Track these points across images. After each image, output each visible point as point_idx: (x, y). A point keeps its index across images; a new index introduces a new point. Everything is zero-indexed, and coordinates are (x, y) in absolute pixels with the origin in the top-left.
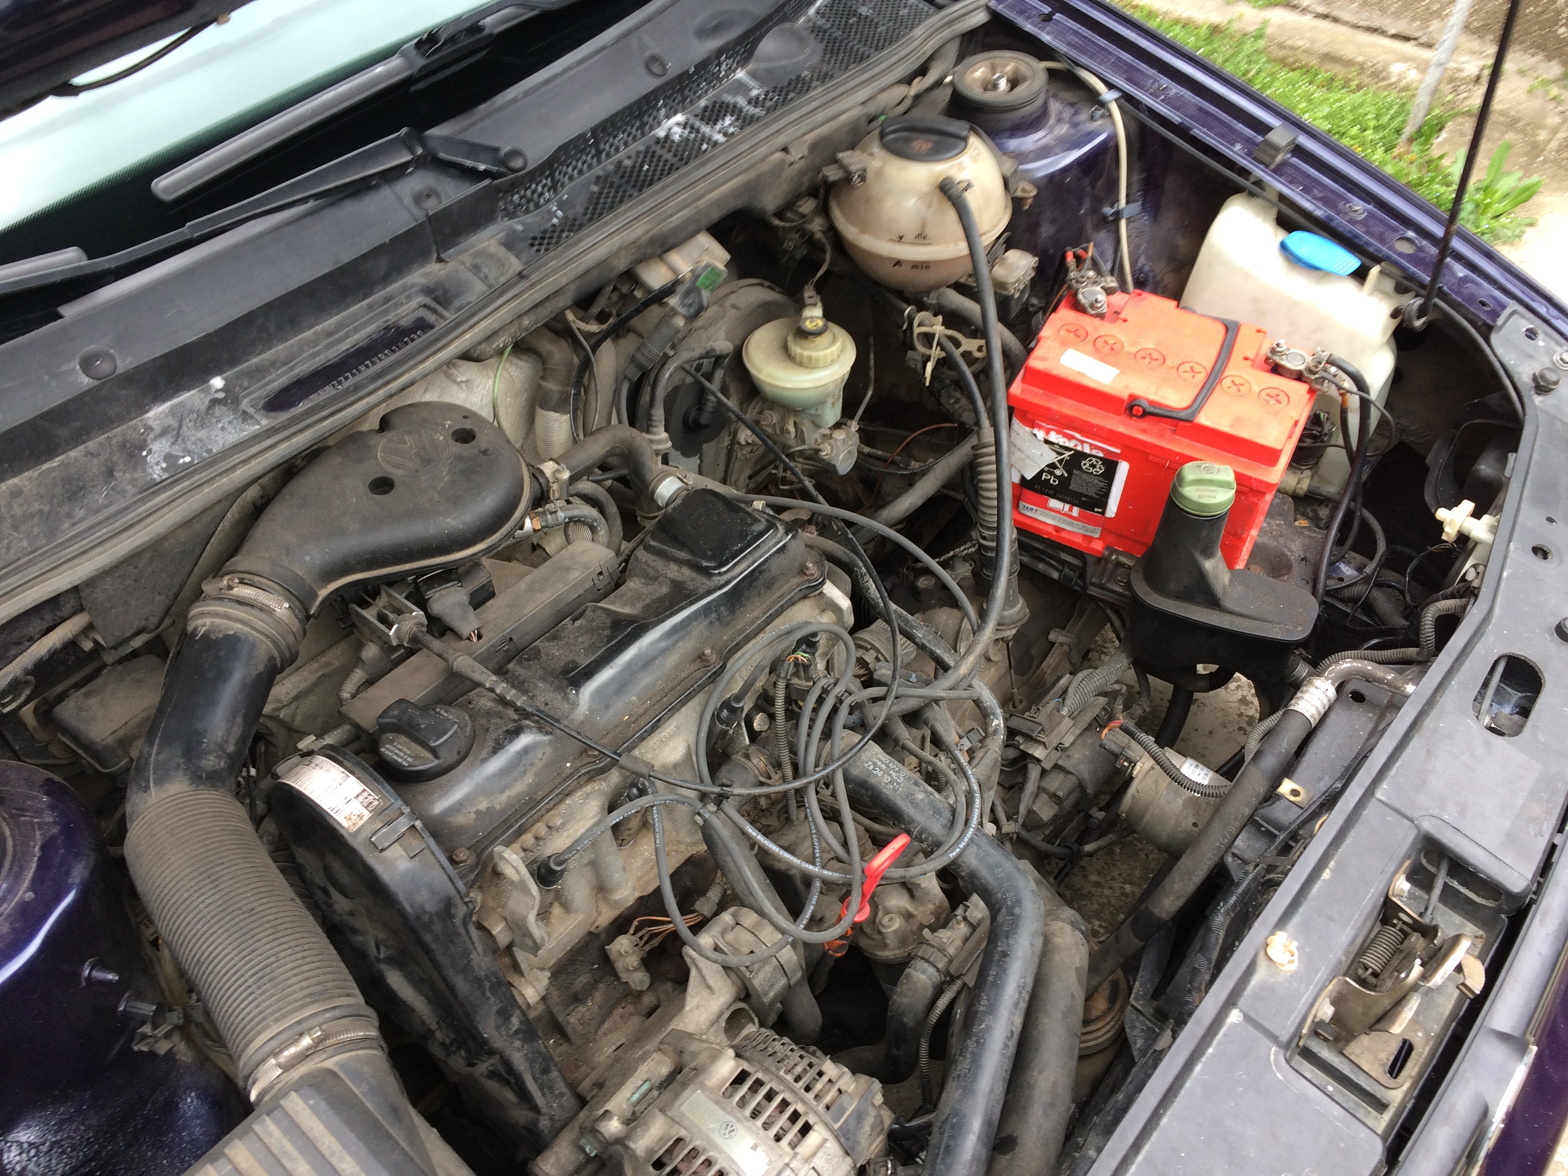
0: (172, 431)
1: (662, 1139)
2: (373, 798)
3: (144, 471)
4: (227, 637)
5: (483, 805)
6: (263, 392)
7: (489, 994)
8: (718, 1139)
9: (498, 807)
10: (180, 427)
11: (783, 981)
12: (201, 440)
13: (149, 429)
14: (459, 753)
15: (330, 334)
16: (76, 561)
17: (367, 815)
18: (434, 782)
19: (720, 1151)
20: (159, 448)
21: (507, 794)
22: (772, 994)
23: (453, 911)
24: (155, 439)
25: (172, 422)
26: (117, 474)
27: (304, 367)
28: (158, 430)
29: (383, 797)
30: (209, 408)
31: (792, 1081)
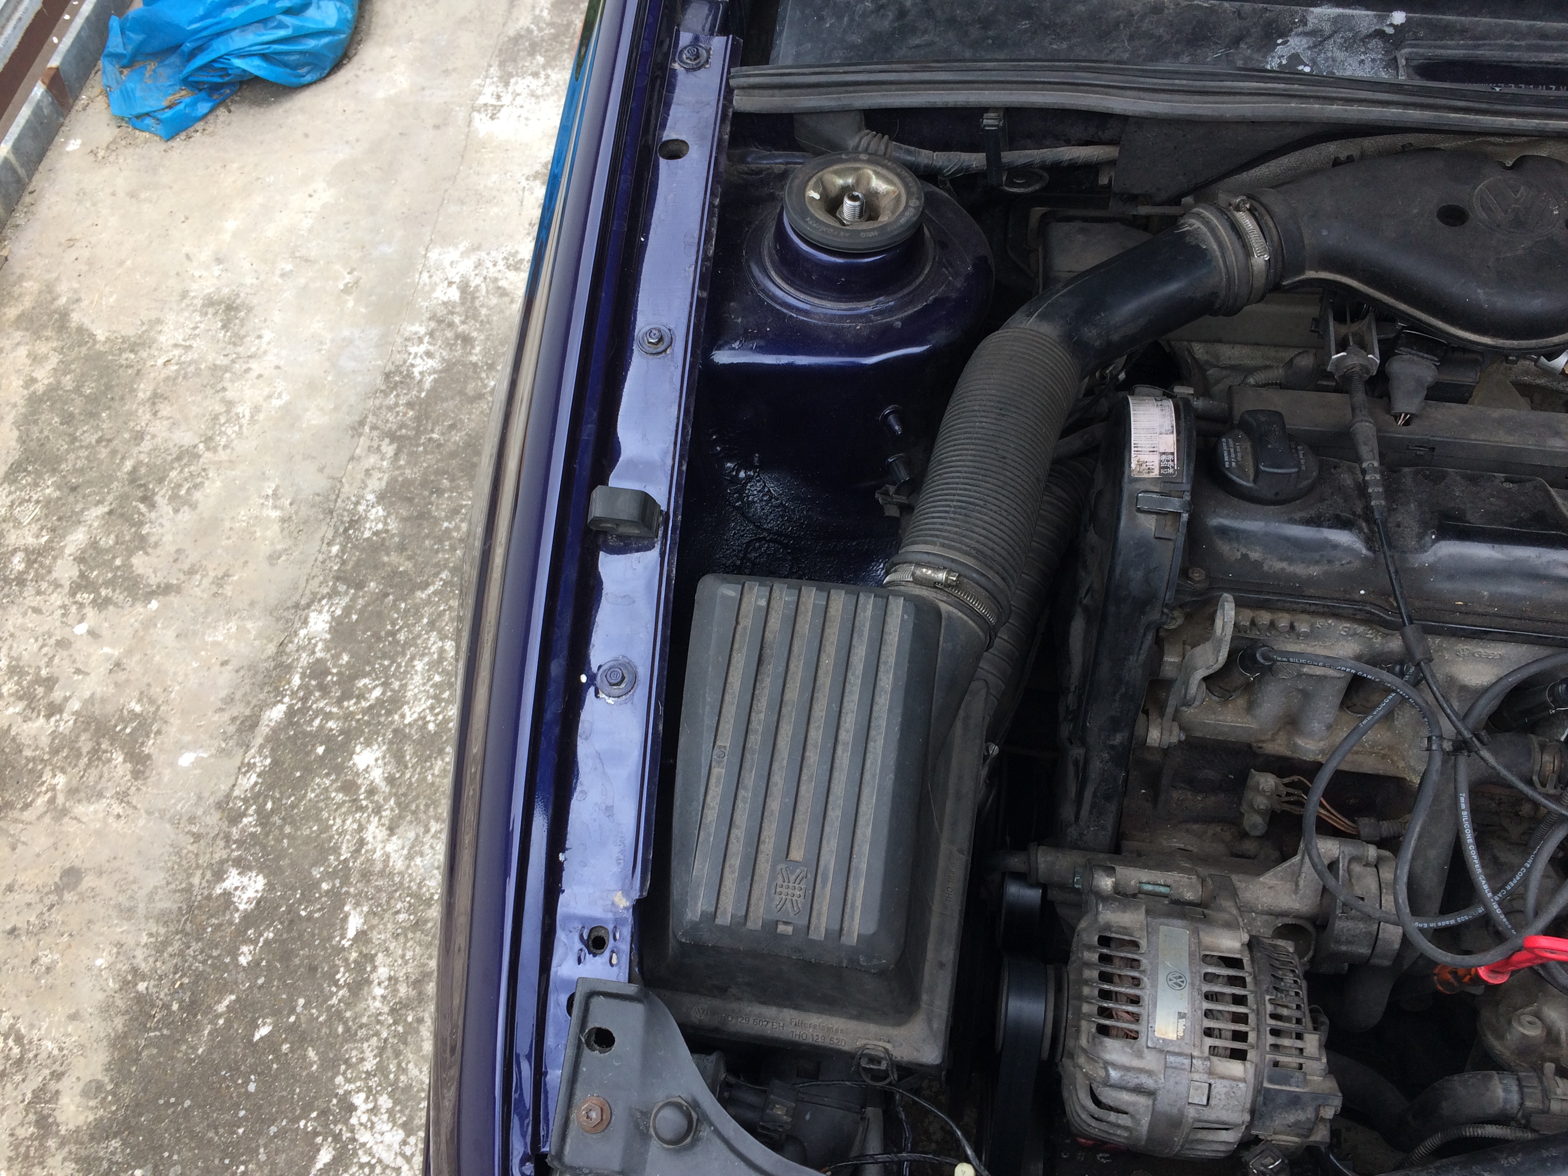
0: (1319, 38)
1: (1125, 930)
2: (1173, 466)
3: (1265, 57)
4: (1197, 247)
5: (1255, 555)
6: (1430, 52)
7: (1117, 697)
8: (1162, 978)
9: (1266, 568)
10: (1329, 37)
11: (1365, 951)
12: (1334, 60)
13: (1304, 22)
14: (1277, 494)
15: (1544, 36)
16: (1142, 94)
17: (1156, 473)
18: (1235, 500)
19: (1155, 986)
20: (1296, 44)
21: (1284, 565)
22: (1344, 948)
23: (1148, 608)
24: (1298, 35)
25: (1327, 28)
26: (1243, 46)
27: (1488, 53)
28: (1310, 27)
29: (1180, 472)
30: (1370, 36)
31: (1268, 1012)
